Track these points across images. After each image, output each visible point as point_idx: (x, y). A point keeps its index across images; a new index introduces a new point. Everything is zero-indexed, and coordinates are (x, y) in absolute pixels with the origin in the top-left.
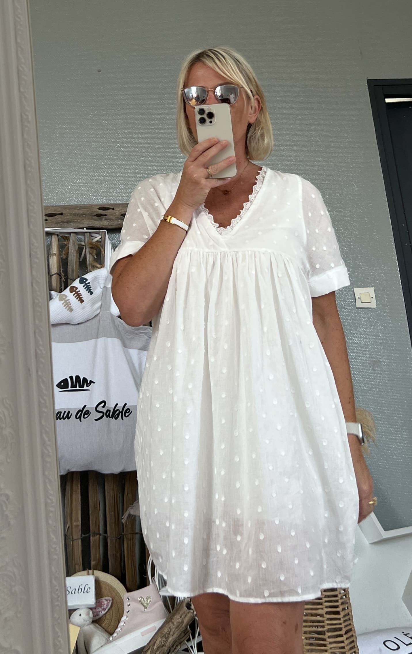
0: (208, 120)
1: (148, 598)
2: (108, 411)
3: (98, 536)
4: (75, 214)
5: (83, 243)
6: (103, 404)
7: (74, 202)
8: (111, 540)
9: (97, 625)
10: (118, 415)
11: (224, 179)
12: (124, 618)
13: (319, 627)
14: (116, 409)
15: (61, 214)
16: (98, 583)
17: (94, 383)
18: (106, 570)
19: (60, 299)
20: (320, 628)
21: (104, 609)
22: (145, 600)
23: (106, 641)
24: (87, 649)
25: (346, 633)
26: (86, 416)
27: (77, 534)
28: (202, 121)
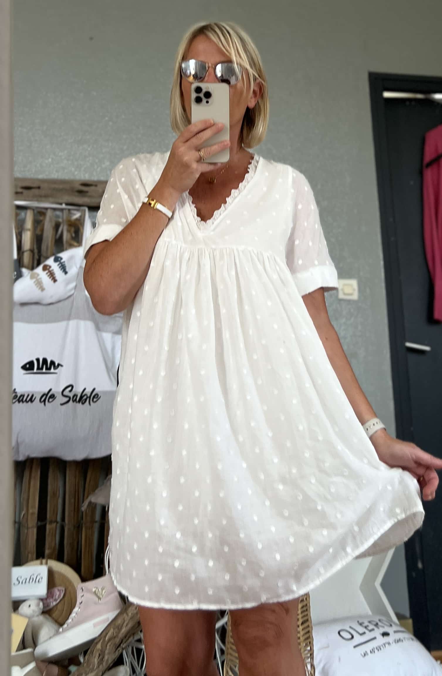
0: (204, 100)
1: (102, 589)
2: (75, 395)
3: (55, 524)
4: (54, 189)
5: (60, 220)
6: (70, 388)
7: (55, 175)
8: (69, 529)
9: (47, 616)
10: (86, 400)
11: (215, 164)
12: (76, 609)
14: (83, 394)
15: (39, 188)
16: (51, 573)
17: (62, 366)
18: (60, 558)
19: (32, 277)
21: (56, 600)
22: (100, 590)
23: (56, 632)
24: (34, 639)
25: (302, 624)
26: (51, 400)
27: (32, 522)
28: (198, 100)
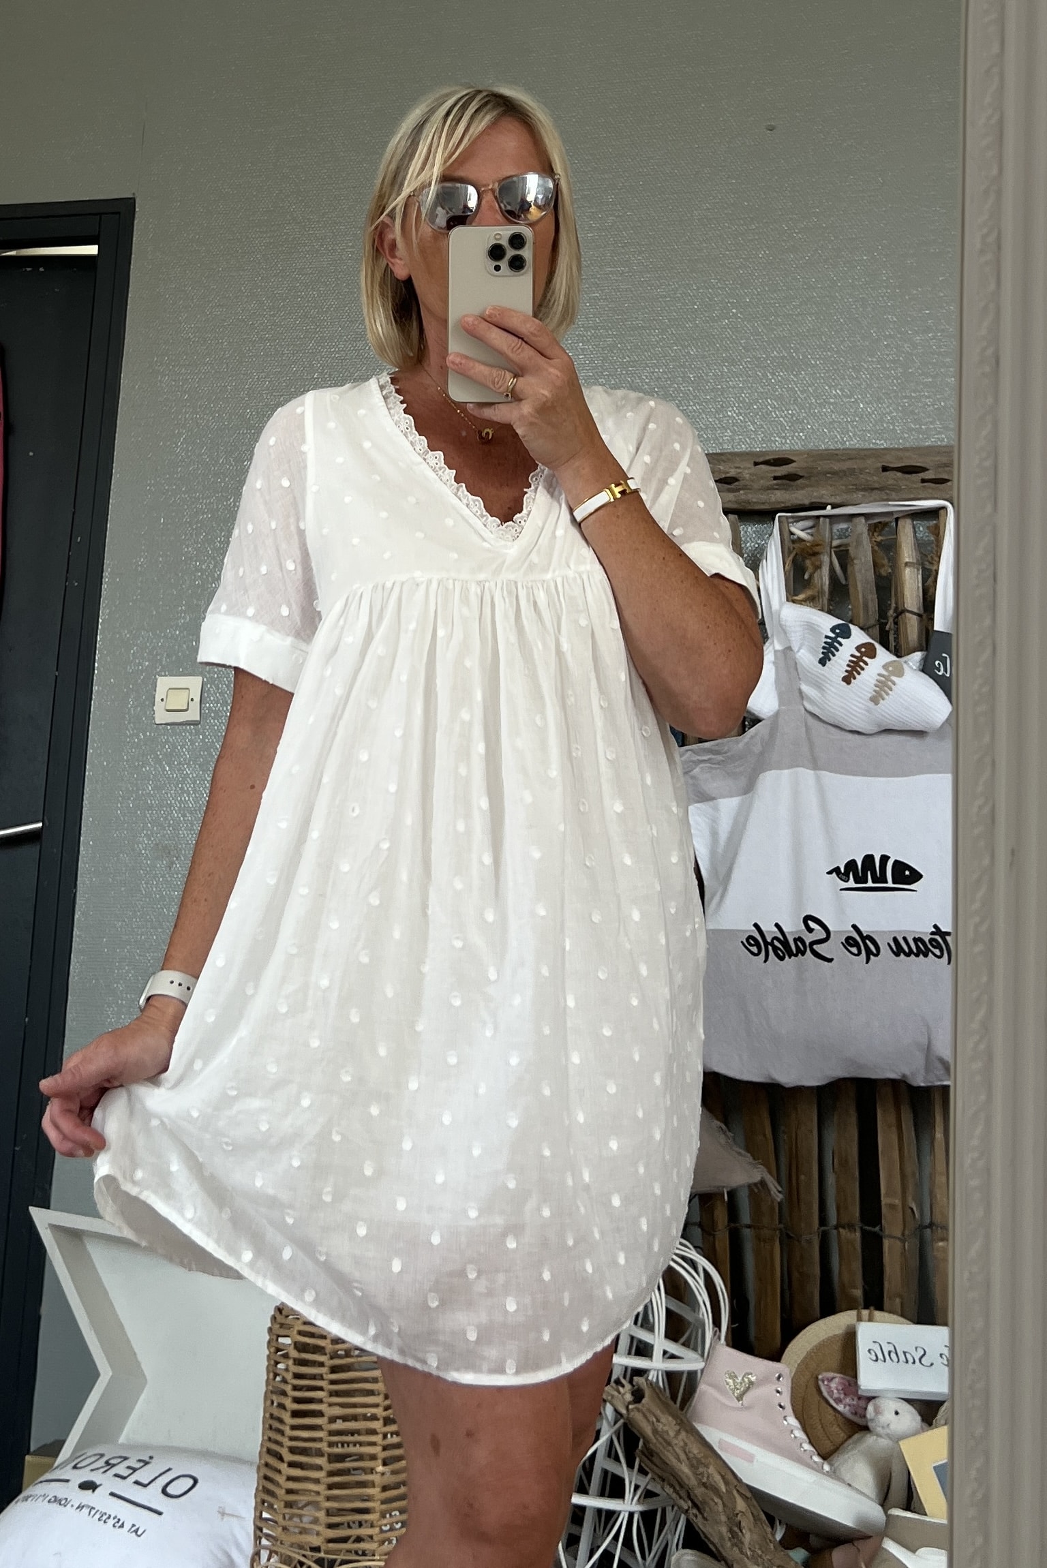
13: (346, 1445)
20: (348, 1446)
22: (739, 1380)
